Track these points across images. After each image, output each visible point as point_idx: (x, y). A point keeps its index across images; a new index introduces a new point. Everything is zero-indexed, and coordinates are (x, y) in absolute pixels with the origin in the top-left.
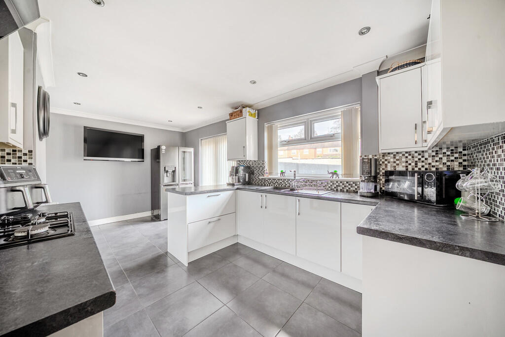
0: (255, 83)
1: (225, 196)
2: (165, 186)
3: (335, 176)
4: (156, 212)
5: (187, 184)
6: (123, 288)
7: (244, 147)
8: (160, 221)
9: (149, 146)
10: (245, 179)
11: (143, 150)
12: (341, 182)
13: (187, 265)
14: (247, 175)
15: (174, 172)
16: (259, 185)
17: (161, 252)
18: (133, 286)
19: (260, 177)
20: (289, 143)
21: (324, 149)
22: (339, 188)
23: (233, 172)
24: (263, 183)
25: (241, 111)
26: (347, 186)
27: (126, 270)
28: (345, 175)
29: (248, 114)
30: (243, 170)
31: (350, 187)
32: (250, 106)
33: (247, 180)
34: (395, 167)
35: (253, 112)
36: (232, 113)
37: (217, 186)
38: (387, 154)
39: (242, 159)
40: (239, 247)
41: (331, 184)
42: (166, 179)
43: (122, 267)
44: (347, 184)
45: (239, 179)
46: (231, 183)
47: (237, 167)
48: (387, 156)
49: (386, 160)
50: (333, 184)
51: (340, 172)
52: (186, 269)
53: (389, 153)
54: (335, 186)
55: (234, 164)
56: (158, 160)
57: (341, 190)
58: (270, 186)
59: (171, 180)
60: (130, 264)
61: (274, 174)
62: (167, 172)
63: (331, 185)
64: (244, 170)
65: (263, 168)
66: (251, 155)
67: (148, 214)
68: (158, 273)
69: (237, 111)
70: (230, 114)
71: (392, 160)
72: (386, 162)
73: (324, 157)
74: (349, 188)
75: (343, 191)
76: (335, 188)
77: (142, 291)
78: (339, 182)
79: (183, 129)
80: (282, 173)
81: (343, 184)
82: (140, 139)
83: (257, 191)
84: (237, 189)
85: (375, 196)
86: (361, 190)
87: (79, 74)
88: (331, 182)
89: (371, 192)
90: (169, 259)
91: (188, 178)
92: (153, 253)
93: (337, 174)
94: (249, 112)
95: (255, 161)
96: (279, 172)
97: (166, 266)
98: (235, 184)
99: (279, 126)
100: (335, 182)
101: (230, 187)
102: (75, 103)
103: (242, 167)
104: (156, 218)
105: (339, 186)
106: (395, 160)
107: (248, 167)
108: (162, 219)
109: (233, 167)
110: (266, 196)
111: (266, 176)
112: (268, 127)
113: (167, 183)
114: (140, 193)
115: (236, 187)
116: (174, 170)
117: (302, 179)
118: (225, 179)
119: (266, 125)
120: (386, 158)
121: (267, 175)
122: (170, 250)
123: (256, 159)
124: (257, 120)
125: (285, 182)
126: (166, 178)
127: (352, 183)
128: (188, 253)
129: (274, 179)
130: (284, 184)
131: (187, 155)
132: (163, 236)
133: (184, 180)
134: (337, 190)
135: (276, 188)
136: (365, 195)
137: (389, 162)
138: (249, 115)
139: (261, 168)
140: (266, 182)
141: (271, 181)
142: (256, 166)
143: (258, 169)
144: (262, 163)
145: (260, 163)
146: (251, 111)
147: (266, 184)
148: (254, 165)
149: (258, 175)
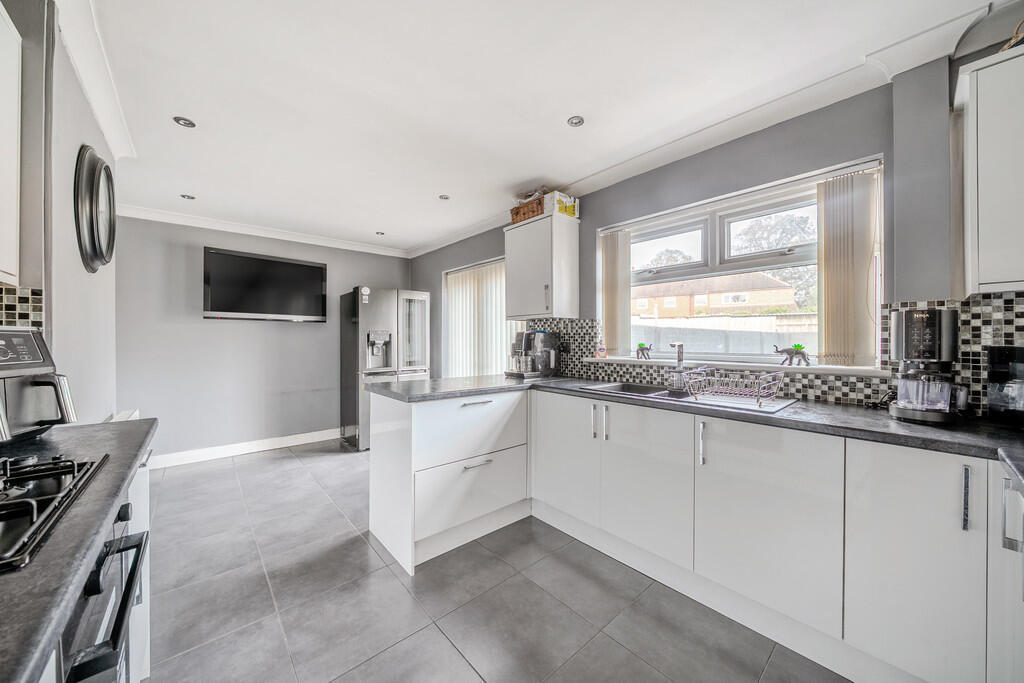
0: (581, 121)
1: (502, 404)
2: (370, 374)
3: (795, 360)
4: (349, 431)
5: (415, 371)
6: (259, 626)
7: (547, 287)
8: (358, 451)
9: (336, 288)
10: (547, 364)
11: (324, 298)
12: (817, 377)
13: (411, 572)
14: (553, 353)
15: (387, 344)
16: (580, 378)
17: (355, 531)
18: (284, 623)
19: (585, 360)
20: (657, 275)
21: (712, 296)
22: (811, 394)
23: (520, 346)
24: (593, 373)
25: (540, 202)
26: (839, 389)
27: (273, 576)
28: (829, 356)
29: (557, 206)
30: (542, 342)
31: (846, 389)
32: (562, 189)
33: (552, 365)
34: (1009, 335)
35: (568, 201)
36: (517, 208)
37: (480, 378)
38: (979, 298)
39: (541, 317)
40: (534, 529)
41: (787, 380)
42: (370, 361)
43: (267, 565)
44: (839, 384)
45: (533, 361)
46: (515, 371)
47: (529, 335)
48: (978, 304)
49: (976, 316)
50: (792, 380)
51: (812, 349)
52: (408, 582)
53: (987, 296)
54: (799, 386)
55: (521, 327)
56: (354, 320)
57: (817, 397)
58: (609, 381)
59: (381, 363)
60: (286, 560)
61: (620, 351)
62: (373, 344)
63: (786, 385)
64: (545, 342)
65: (592, 338)
66: (563, 305)
67: (334, 434)
68: (344, 589)
69: (530, 202)
70: (512, 210)
71: (999, 316)
72: (976, 323)
73: (714, 313)
74: (845, 395)
75: (825, 402)
76: (798, 391)
77: (303, 641)
78: (811, 377)
79: (408, 250)
80: (642, 350)
81: (824, 383)
82: (317, 273)
83: (583, 393)
84: (533, 387)
85: (953, 420)
86: (902, 403)
87: (177, 120)
88: (787, 375)
89: (936, 411)
90: (371, 552)
91: (416, 358)
92: (338, 534)
93: (803, 355)
94: (560, 202)
95: (572, 321)
96: (634, 347)
97: (364, 571)
98: (525, 375)
99: (632, 234)
100: (799, 376)
101: (512, 383)
102: (183, 196)
103: (541, 335)
104: (350, 445)
105: (811, 387)
106: (1011, 316)
107: (554, 334)
108: (360, 448)
109: (519, 335)
110: (607, 407)
111: (601, 357)
112: (605, 237)
113: (372, 369)
114: (318, 390)
115: (527, 382)
116: (388, 339)
117: (702, 365)
118: (501, 361)
119: (601, 233)
120: (976, 310)
121: (602, 354)
122: (375, 528)
123: (575, 316)
124: (579, 221)
125: (651, 371)
126: (370, 358)
127: (853, 379)
128: (416, 543)
129: (621, 365)
130: (648, 378)
131: (416, 308)
132: (360, 491)
133: (410, 363)
134: (805, 398)
135: (626, 388)
136: (918, 416)
137: (987, 323)
138: (560, 209)
139: (587, 337)
140: (600, 371)
141: (612, 368)
142: (574, 331)
143: (579, 340)
144: (590, 324)
145: (584, 325)
146: (564, 200)
147: (600, 378)
148: (569, 331)
149: (579, 353)
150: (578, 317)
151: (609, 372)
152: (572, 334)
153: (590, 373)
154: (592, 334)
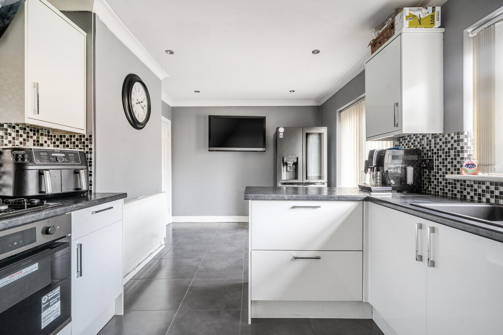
7: (396, 105)
10: (402, 179)
14: (410, 170)
15: (296, 164)
19: (448, 176)
23: (370, 164)
24: (460, 191)
25: (392, 26)
33: (410, 181)
36: (375, 39)
58: (480, 201)
59: (292, 177)
62: (287, 164)
64: (402, 159)
65: (458, 154)
70: (371, 43)
79: (317, 99)
82: (261, 121)
111: (466, 174)
113: (286, 180)
116: (295, 161)
123: (439, 131)
124: (443, 30)
126: (284, 173)
129: (497, 184)
139: (452, 153)
140: (468, 189)
141: (484, 187)
142: (438, 147)
143: (443, 156)
144: (456, 138)
145: (449, 139)
146: (417, 13)
147: (468, 197)
148: (433, 147)
149: (444, 170)
150: (441, 132)
151: (480, 191)
152: (435, 150)
153: (455, 192)
154: (459, 148)
